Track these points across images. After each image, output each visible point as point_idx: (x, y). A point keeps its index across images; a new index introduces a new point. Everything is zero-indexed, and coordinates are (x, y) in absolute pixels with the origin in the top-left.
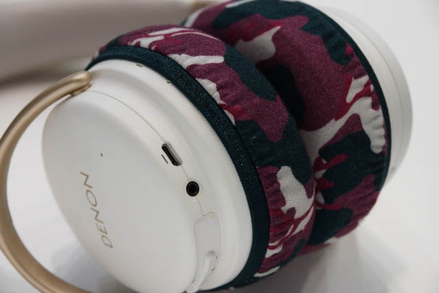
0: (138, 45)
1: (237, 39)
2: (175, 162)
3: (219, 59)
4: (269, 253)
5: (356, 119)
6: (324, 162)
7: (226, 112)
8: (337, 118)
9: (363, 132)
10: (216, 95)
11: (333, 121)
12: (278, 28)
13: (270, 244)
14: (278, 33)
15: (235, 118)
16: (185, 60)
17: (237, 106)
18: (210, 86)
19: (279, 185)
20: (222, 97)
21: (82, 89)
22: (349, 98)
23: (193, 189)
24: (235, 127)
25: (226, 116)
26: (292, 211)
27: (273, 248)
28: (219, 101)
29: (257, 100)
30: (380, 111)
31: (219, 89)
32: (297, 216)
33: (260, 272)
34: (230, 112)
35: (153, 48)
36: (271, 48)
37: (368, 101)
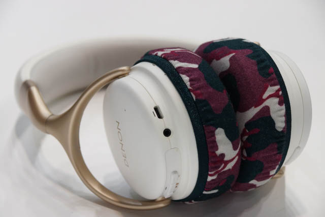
0: (156, 55)
1: (213, 59)
2: (160, 116)
3: (195, 66)
4: (210, 179)
5: (267, 109)
6: (247, 131)
7: (192, 93)
8: (256, 107)
9: (270, 117)
10: (188, 84)
11: (253, 108)
12: (234, 54)
13: (210, 173)
14: (233, 56)
15: (196, 98)
16: (176, 64)
17: (199, 91)
18: (186, 78)
19: (215, 138)
20: (191, 85)
21: (123, 75)
22: (265, 97)
23: (167, 133)
24: (195, 102)
25: (192, 96)
26: (223, 155)
27: (211, 175)
28: (189, 87)
29: (211, 90)
30: (284, 107)
31: (190, 80)
32: (226, 159)
33: (206, 191)
34: (194, 94)
35: (163, 57)
36: (228, 64)
37: (276, 100)
